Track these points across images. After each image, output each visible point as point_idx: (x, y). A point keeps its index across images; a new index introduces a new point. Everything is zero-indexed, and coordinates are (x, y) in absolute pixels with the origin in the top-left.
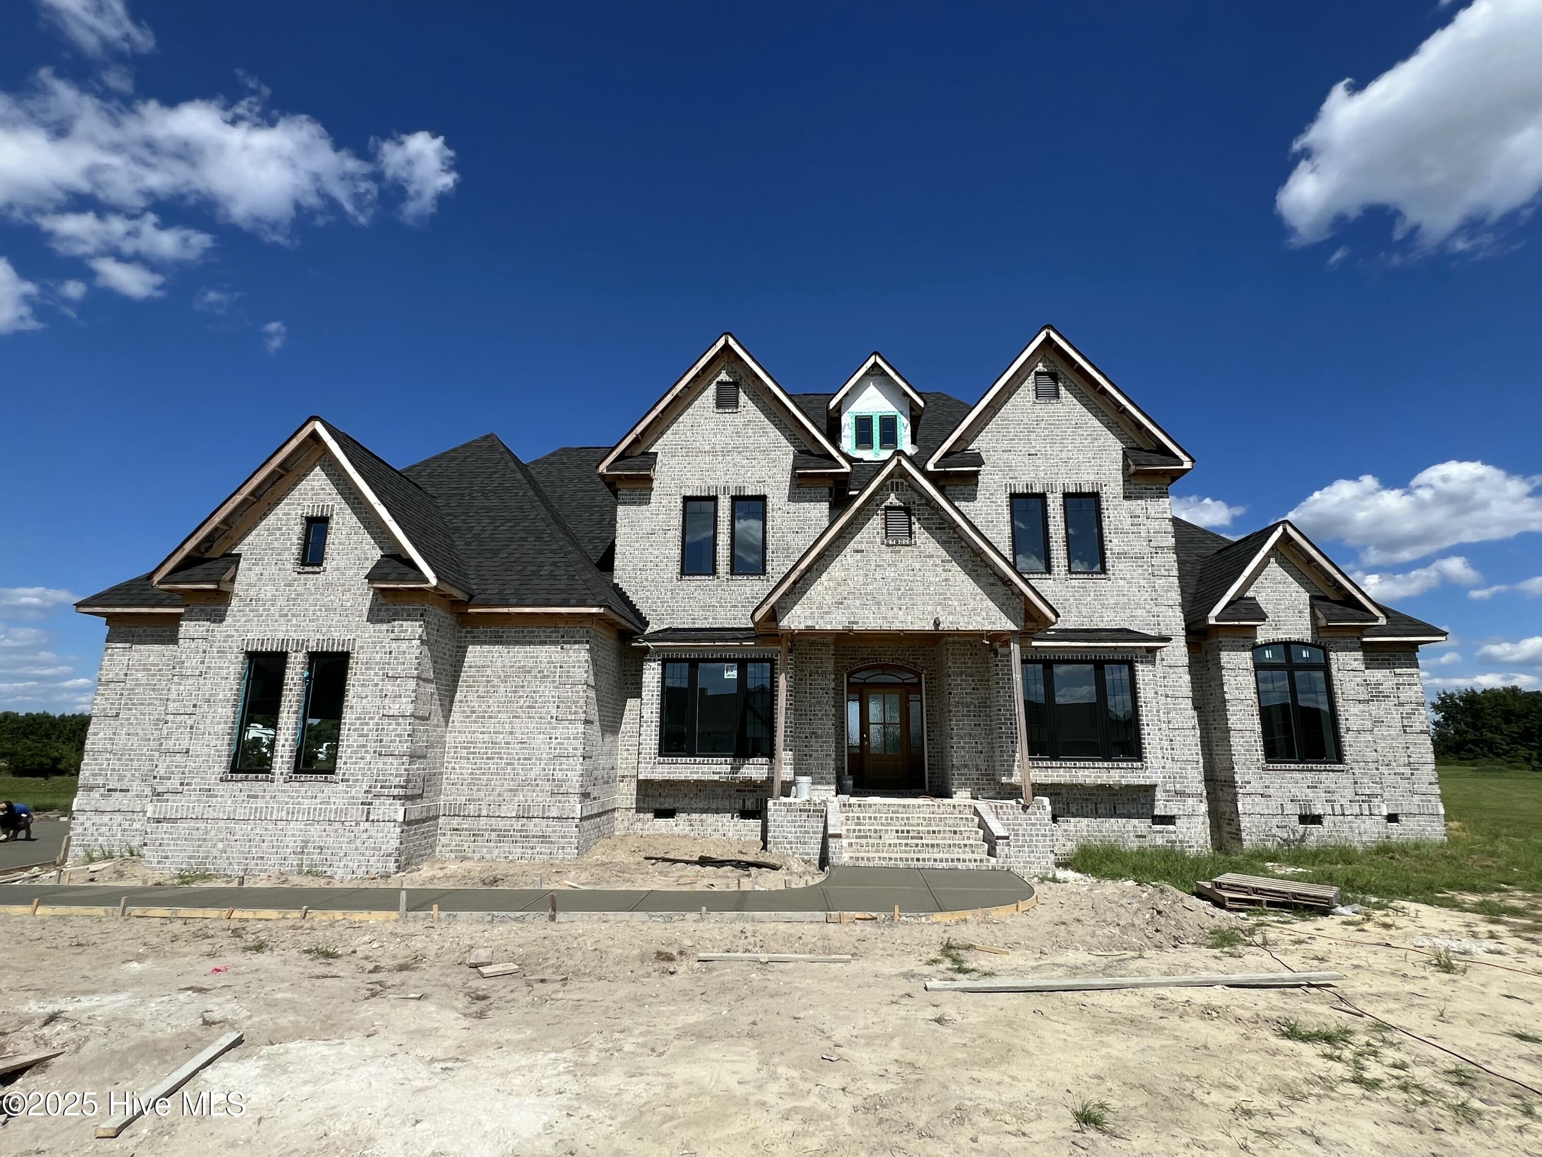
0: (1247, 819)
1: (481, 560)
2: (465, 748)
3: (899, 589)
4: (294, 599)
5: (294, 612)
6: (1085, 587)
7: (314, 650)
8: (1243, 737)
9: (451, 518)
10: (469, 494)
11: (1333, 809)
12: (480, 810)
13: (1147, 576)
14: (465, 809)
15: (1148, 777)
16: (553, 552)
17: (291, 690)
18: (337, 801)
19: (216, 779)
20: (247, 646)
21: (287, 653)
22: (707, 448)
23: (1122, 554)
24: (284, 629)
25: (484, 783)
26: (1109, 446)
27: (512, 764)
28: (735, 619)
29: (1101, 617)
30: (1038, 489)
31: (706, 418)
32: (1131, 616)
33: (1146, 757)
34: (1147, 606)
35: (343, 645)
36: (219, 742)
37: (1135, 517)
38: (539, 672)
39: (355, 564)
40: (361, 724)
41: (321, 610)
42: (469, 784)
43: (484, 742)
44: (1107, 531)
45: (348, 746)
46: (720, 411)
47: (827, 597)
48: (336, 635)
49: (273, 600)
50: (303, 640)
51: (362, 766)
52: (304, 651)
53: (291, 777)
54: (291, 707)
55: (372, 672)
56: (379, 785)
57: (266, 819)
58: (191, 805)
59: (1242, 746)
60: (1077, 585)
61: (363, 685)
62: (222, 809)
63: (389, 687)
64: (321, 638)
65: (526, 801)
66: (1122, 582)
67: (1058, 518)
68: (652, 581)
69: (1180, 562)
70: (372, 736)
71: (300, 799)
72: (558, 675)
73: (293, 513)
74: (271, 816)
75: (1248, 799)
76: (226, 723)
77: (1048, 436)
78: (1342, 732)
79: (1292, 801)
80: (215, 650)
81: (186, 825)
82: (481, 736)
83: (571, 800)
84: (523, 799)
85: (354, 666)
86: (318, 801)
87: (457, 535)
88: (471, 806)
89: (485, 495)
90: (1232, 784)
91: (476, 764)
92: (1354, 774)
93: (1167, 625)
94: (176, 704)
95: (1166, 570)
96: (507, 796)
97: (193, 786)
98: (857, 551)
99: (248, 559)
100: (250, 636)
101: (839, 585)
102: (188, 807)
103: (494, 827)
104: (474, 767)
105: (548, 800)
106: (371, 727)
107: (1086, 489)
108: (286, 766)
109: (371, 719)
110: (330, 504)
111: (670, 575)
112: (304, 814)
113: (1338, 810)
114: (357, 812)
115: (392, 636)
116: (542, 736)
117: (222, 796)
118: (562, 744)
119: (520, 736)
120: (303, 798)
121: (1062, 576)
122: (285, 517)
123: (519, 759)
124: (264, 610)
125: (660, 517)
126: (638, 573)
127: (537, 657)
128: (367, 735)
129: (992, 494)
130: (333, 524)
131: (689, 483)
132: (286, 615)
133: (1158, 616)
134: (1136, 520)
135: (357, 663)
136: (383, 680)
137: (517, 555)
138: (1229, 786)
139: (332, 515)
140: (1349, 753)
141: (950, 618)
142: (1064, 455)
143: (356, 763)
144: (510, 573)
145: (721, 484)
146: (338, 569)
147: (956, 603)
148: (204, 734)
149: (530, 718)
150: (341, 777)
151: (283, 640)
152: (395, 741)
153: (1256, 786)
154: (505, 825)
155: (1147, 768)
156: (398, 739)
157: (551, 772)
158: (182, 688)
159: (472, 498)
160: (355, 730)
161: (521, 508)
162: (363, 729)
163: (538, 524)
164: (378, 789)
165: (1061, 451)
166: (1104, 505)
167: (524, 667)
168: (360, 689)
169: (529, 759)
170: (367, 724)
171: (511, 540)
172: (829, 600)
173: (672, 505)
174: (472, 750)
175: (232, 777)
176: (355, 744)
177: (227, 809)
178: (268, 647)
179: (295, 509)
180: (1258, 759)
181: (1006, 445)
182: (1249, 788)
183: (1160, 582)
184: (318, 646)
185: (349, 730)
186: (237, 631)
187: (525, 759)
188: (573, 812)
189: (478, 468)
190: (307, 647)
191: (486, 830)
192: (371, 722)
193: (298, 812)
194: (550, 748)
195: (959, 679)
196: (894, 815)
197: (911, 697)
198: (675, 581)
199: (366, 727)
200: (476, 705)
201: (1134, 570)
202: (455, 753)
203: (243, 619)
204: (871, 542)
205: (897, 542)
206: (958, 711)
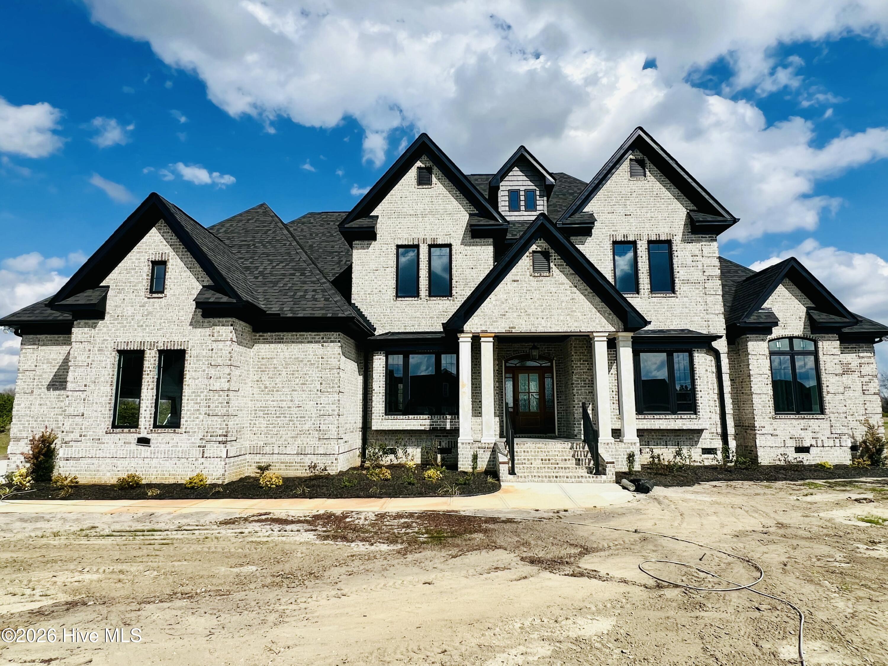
0: (762, 450)
1: (266, 288)
2: (261, 411)
3: (542, 306)
4: (147, 315)
5: (147, 324)
6: (661, 303)
7: (162, 348)
8: (761, 398)
9: (243, 260)
10: (254, 245)
11: (817, 443)
12: (273, 450)
13: (702, 295)
14: (263, 450)
15: (700, 425)
16: (313, 282)
17: (148, 374)
18: (183, 445)
19: (103, 432)
20: (117, 346)
21: (144, 351)
22: (412, 212)
23: (685, 280)
24: (141, 335)
25: (275, 433)
26: (678, 209)
27: (293, 421)
28: (432, 326)
29: (671, 322)
30: (631, 238)
31: (410, 192)
32: (691, 321)
33: (699, 412)
34: (701, 315)
35: (181, 345)
36: (103, 409)
37: (695, 256)
38: (308, 361)
39: (186, 292)
40: (195, 396)
41: (164, 322)
42: (265, 434)
43: (274, 407)
44: (676, 266)
45: (188, 410)
46: (420, 187)
47: (495, 311)
48: (176, 339)
49: (133, 316)
50: (154, 342)
51: (197, 423)
52: (155, 349)
53: (151, 430)
54: (149, 385)
55: (201, 363)
56: (209, 435)
57: (137, 457)
58: (88, 449)
59: (760, 404)
60: (656, 301)
61: (195, 371)
62: (108, 451)
63: (212, 372)
64: (166, 341)
65: (303, 444)
66: (685, 299)
67: (644, 257)
68: (377, 302)
69: (723, 286)
70: (203, 403)
71: (158, 444)
72: (320, 363)
73: (143, 258)
74: (140, 455)
75: (763, 437)
76: (107, 396)
77: (638, 202)
78: (825, 394)
79: (791, 438)
80: (96, 349)
81: (86, 462)
82: (272, 403)
83: (332, 443)
84: (301, 443)
85: (189, 358)
86: (170, 445)
87: (248, 272)
88: (267, 448)
89: (264, 246)
90: (753, 427)
91: (269, 421)
92: (830, 421)
93: (714, 327)
94: (73, 385)
95: (714, 291)
96: (290, 440)
97: (88, 437)
98: (515, 281)
99: (114, 289)
100: (119, 340)
101: (503, 303)
102: (86, 450)
103: (283, 461)
104: (268, 423)
105: (317, 443)
106: (202, 397)
107: (663, 238)
108: (148, 423)
109: (202, 392)
110: (167, 252)
111: (389, 298)
112: (161, 454)
113: (820, 444)
114: (196, 452)
115: (213, 339)
116: (311, 402)
117: (107, 443)
118: (325, 407)
119: (297, 403)
120: (160, 443)
121: (646, 295)
122: (137, 261)
123: (297, 418)
124: (127, 323)
125: (381, 259)
126: (368, 296)
127: (306, 351)
128: (200, 403)
129: (601, 242)
130: (169, 265)
131: (400, 236)
132: (142, 326)
133: (708, 321)
134: (695, 258)
135: (190, 356)
136: (208, 367)
137: (290, 285)
138: (751, 430)
139: (168, 260)
140: (828, 407)
141: (576, 324)
142: (649, 215)
143: (194, 421)
144: (287, 297)
145: (421, 237)
146: (174, 295)
147: (579, 314)
148: (93, 403)
149: (304, 391)
150: (184, 430)
151: (141, 342)
152: (218, 407)
153: (768, 429)
154: (290, 459)
155: (700, 418)
156: (220, 405)
157: (318, 426)
158: (76, 374)
159: (256, 247)
160: (192, 400)
161: (289, 253)
162: (197, 400)
163: (300, 264)
164: (209, 437)
165: (647, 212)
166: (674, 248)
167: (298, 358)
168: (193, 373)
169: (304, 417)
170: (200, 396)
171: (284, 275)
172: (496, 313)
173: (389, 250)
174: (266, 412)
175: (113, 431)
176: (192, 409)
177: (111, 451)
178: (131, 347)
179: (144, 256)
180: (770, 412)
181: (610, 209)
182: (764, 431)
183: (710, 299)
184: (164, 346)
185: (188, 400)
186: (110, 336)
187: (301, 417)
188: (334, 450)
189: (258, 227)
190: (157, 347)
191: (278, 463)
192: (202, 394)
193: (158, 452)
194: (317, 410)
195: (579, 363)
196: (539, 450)
197: (546, 375)
198: (392, 301)
199: (199, 398)
200: (268, 383)
201: (693, 291)
202: (255, 414)
203: (113, 329)
204: (524, 275)
205: (540, 275)
206: (578, 384)
